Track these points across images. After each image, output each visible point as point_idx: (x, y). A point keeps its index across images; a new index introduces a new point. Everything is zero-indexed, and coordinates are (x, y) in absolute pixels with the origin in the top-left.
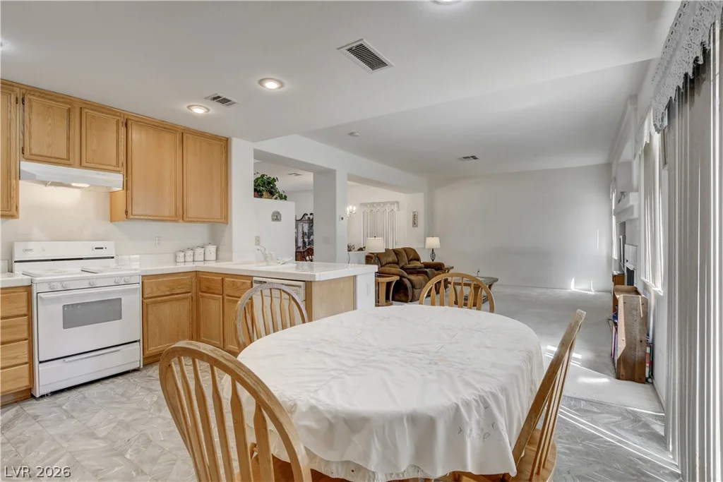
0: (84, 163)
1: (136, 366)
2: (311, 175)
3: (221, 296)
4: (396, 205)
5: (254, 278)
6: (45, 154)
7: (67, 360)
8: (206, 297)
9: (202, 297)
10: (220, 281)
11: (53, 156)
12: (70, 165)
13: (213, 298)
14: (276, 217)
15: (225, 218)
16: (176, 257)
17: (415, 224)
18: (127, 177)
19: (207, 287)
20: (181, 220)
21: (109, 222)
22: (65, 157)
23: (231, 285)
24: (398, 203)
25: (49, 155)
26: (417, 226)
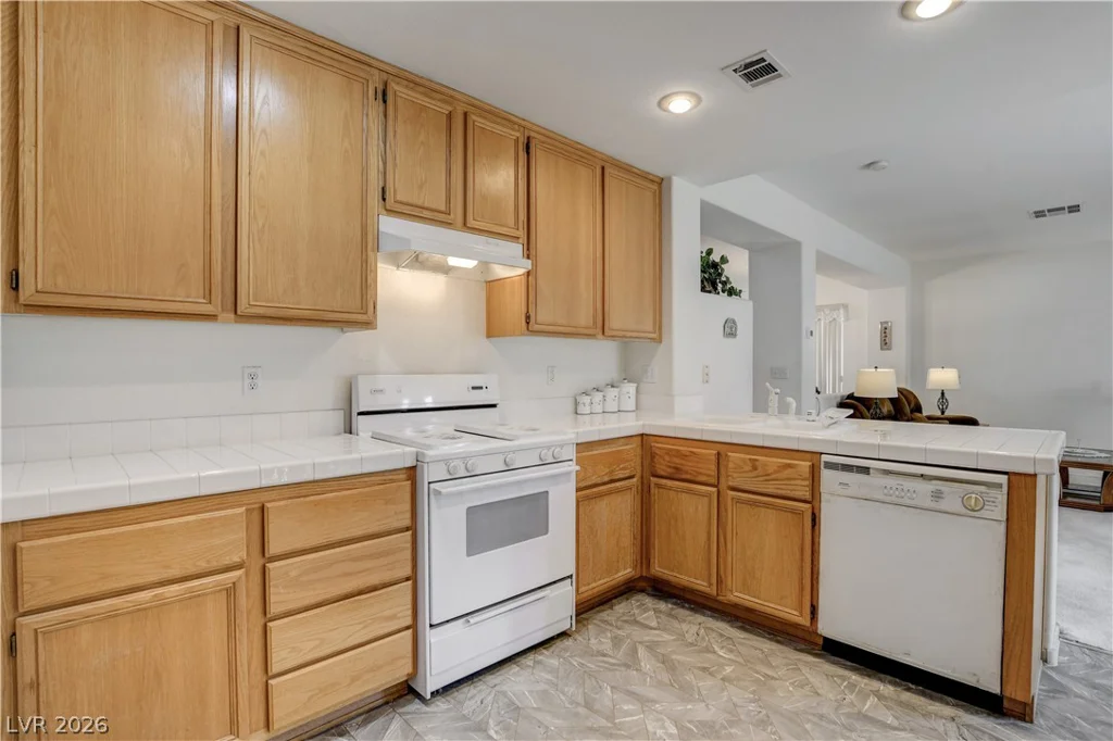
0: (471, 222)
1: (565, 626)
2: (746, 254)
3: (714, 489)
4: (842, 311)
5: (825, 458)
6: (415, 201)
7: (473, 620)
8: (670, 489)
9: (659, 486)
10: (714, 458)
11: (426, 205)
12: (448, 225)
13: (689, 492)
14: (730, 329)
15: (658, 331)
16: (576, 404)
17: (885, 343)
18: (528, 249)
19: (676, 468)
20: (600, 336)
21: (486, 339)
22: (443, 208)
23: (748, 468)
24: (845, 307)
25: (420, 203)
26: (889, 349)
